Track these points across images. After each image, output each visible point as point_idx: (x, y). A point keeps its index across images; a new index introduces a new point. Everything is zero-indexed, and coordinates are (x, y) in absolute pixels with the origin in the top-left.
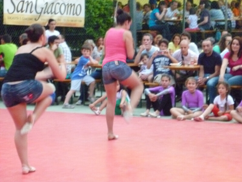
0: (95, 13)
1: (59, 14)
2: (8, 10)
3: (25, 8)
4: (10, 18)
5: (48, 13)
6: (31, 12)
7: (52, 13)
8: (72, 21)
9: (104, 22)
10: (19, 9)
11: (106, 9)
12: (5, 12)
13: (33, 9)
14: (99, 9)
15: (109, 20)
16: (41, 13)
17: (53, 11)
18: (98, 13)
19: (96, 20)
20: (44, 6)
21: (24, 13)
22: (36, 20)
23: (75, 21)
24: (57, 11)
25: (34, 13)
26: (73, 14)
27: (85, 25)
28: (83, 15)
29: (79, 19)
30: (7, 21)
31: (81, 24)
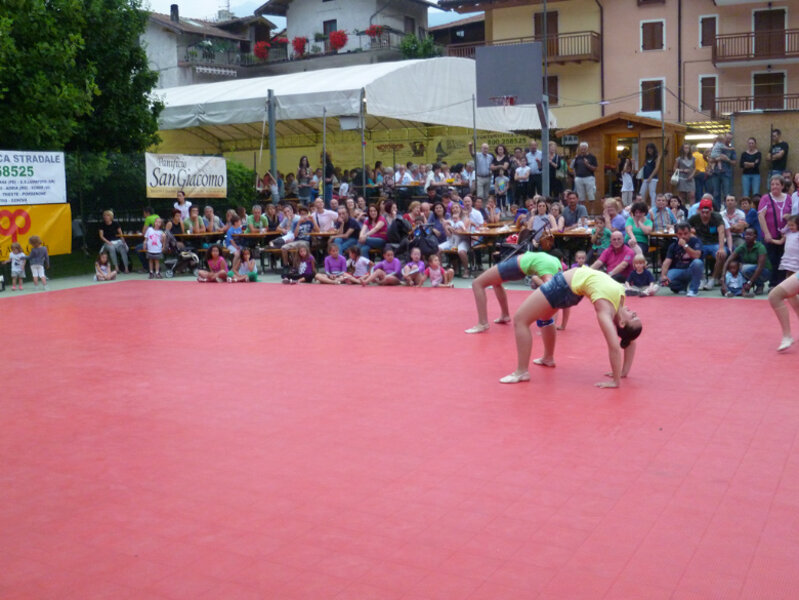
0: (237, 183)
1: (201, 186)
2: (151, 184)
3: (167, 181)
4: (152, 192)
5: (191, 185)
6: (174, 185)
7: (194, 185)
8: (215, 192)
10: (162, 182)
11: (247, 179)
12: (148, 185)
13: (176, 181)
14: (241, 180)
16: (183, 185)
17: (196, 182)
18: (240, 183)
19: (239, 190)
20: (186, 179)
21: (167, 186)
23: (218, 192)
24: (200, 182)
25: (177, 186)
26: (216, 186)
27: (228, 195)
28: (225, 186)
29: (222, 190)
30: (151, 194)
31: (223, 194)
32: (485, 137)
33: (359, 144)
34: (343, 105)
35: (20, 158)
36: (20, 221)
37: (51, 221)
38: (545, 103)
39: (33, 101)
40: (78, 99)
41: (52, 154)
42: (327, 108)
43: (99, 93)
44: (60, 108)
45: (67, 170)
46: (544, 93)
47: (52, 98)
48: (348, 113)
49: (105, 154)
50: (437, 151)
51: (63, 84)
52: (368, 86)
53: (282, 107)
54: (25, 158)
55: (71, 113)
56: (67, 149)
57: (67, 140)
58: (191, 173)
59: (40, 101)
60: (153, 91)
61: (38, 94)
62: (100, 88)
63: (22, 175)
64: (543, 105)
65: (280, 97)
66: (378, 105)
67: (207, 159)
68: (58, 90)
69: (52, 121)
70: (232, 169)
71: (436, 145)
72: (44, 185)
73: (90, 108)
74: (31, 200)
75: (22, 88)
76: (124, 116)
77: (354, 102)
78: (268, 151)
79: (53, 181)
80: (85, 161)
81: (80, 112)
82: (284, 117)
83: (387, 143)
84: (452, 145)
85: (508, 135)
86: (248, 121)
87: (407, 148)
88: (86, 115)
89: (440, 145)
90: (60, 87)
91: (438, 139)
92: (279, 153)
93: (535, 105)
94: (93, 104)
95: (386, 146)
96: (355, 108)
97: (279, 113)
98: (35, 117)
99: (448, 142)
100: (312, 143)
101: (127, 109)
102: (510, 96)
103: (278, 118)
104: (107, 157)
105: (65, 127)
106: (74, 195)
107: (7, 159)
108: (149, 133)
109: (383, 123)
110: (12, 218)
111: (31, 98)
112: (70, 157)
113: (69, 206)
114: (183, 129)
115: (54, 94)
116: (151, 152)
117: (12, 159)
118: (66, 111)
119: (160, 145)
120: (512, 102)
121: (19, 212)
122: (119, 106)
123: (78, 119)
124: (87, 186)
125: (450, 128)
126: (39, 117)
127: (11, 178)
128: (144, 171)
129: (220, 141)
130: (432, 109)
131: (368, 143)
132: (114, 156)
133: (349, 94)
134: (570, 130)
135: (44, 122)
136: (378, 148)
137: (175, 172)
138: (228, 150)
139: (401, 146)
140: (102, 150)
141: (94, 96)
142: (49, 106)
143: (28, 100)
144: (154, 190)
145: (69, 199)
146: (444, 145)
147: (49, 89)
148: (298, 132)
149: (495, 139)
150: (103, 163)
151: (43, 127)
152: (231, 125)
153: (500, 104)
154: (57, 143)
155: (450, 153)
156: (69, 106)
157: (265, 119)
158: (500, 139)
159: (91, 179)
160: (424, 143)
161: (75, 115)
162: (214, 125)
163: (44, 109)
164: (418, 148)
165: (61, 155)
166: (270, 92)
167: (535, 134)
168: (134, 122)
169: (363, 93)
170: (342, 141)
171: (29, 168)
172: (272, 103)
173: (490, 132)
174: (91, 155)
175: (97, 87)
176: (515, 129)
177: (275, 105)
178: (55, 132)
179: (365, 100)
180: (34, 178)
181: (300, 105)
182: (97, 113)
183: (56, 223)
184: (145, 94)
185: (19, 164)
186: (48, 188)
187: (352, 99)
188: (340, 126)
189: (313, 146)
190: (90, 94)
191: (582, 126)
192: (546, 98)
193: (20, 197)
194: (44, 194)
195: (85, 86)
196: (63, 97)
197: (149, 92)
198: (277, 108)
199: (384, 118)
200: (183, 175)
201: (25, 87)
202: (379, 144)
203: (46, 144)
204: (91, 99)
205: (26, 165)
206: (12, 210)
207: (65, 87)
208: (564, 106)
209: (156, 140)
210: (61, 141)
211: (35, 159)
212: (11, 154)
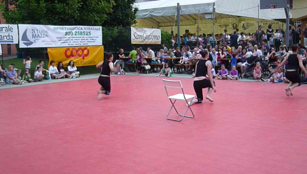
0: (165, 39)
1: (152, 40)
2: (133, 39)
3: (139, 38)
4: (133, 41)
5: (147, 39)
6: (141, 39)
7: (149, 39)
8: (156, 42)
9: (168, 42)
10: (137, 38)
11: (169, 37)
12: (132, 39)
14: (166, 38)
15: (170, 41)
16: (145, 39)
17: (149, 38)
18: (166, 39)
19: (166, 41)
20: (146, 37)
21: (139, 39)
22: (143, 42)
23: (158, 42)
24: (151, 38)
25: (142, 39)
26: (157, 39)
27: (161, 43)
28: (160, 40)
29: (159, 41)
30: (133, 43)
31: (160, 43)
32: (262, 22)
33: (212, 24)
34: (206, 9)
35: (86, 29)
36: (85, 52)
37: (97, 52)
38: (288, 8)
39: (91, 8)
40: (107, 7)
41: (98, 27)
42: (200, 10)
43: (115, 4)
44: (101, 10)
45: (103, 33)
46: (288, 3)
47: (98, 6)
48: (208, 12)
49: (116, 27)
50: (243, 27)
51: (102, 1)
52: (216, 1)
53: (183, 9)
54: (88, 29)
55: (105, 12)
56: (103, 25)
57: (103, 22)
58: (148, 35)
59: (94, 8)
60: (134, 4)
61: (93, 5)
62: (115, 3)
63: (87, 35)
64: (287, 9)
65: (182, 6)
66: (220, 9)
67: (154, 29)
68: (100, 4)
69: (98, 15)
70: (163, 33)
71: (242, 25)
72: (94, 38)
73: (112, 10)
74: (90, 44)
75: (87, 3)
76: (124, 13)
77: (211, 8)
78: (177, 27)
79: (97, 37)
80: (109, 30)
81: (108, 12)
82: (183, 14)
83: (223, 24)
84: (248, 25)
85: (271, 21)
86: (169, 15)
87: (231, 26)
88: (110, 13)
89: (244, 25)
90: (101, 2)
91: (243, 22)
92: (181, 27)
93: (284, 9)
94: (113, 9)
95: (222, 25)
96: (211, 10)
97: (182, 12)
98: (92, 14)
99: (247, 23)
100: (193, 24)
101: (125, 10)
102: (274, 5)
103: (181, 14)
104: (117, 29)
105: (102, 17)
106: (105, 42)
107: (82, 29)
108: (133, 19)
109: (221, 16)
110: (83, 51)
111: (91, 6)
112: (104, 28)
113: (103, 46)
114: (145, 18)
115: (99, 5)
116: (133, 27)
117: (83, 29)
118: (103, 11)
119: (137, 24)
120: (275, 7)
121: (85, 49)
122: (122, 9)
123: (107, 14)
124: (110, 39)
125: (248, 18)
126: (93, 13)
127: (83, 36)
128: (131, 34)
129: (159, 23)
130: (242, 10)
131: (216, 24)
132: (119, 28)
133: (209, 4)
134: (298, 18)
135: (95, 15)
136: (219, 26)
137: (142, 34)
138: (162, 26)
139: (228, 25)
140: (115, 26)
141: (113, 5)
142: (97, 9)
143: (90, 7)
144: (134, 41)
145: (103, 44)
146: (245, 25)
147: (97, 3)
148: (188, 20)
149: (266, 22)
150: (116, 30)
151: (95, 17)
152: (162, 17)
153: (270, 8)
154: (99, 23)
155: (248, 28)
156: (104, 10)
157: (176, 14)
158: (268, 23)
159: (111, 36)
160: (237, 24)
161: (106, 13)
162: (156, 16)
163: (95, 10)
164: (235, 26)
165: (101, 27)
166: (178, 4)
167: (283, 21)
168: (127, 15)
169: (214, 4)
170: (205, 23)
171: (89, 32)
172: (179, 8)
173: (264, 20)
174: (111, 28)
175: (114, 2)
176: (274, 19)
177: (180, 9)
178: (99, 19)
179: (215, 7)
180: (91, 36)
181: (189, 9)
182: (114, 12)
183: (98, 53)
184: (131, 5)
185: (86, 31)
186: (96, 39)
187: (210, 7)
188: (205, 17)
189: (194, 25)
190: (111, 5)
191: (303, 17)
192: (288, 6)
193: (86, 43)
194: (94, 42)
195: (110, 2)
196: (102, 6)
197: (133, 4)
198: (181, 10)
199: (222, 14)
200: (145, 35)
201: (89, 3)
202: (219, 24)
203: (95, 24)
204: (112, 7)
205: (88, 31)
206: (83, 48)
207: (103, 2)
208: (295, 9)
209: (135, 22)
210: (101, 22)
211: (91, 29)
212: (83, 27)
